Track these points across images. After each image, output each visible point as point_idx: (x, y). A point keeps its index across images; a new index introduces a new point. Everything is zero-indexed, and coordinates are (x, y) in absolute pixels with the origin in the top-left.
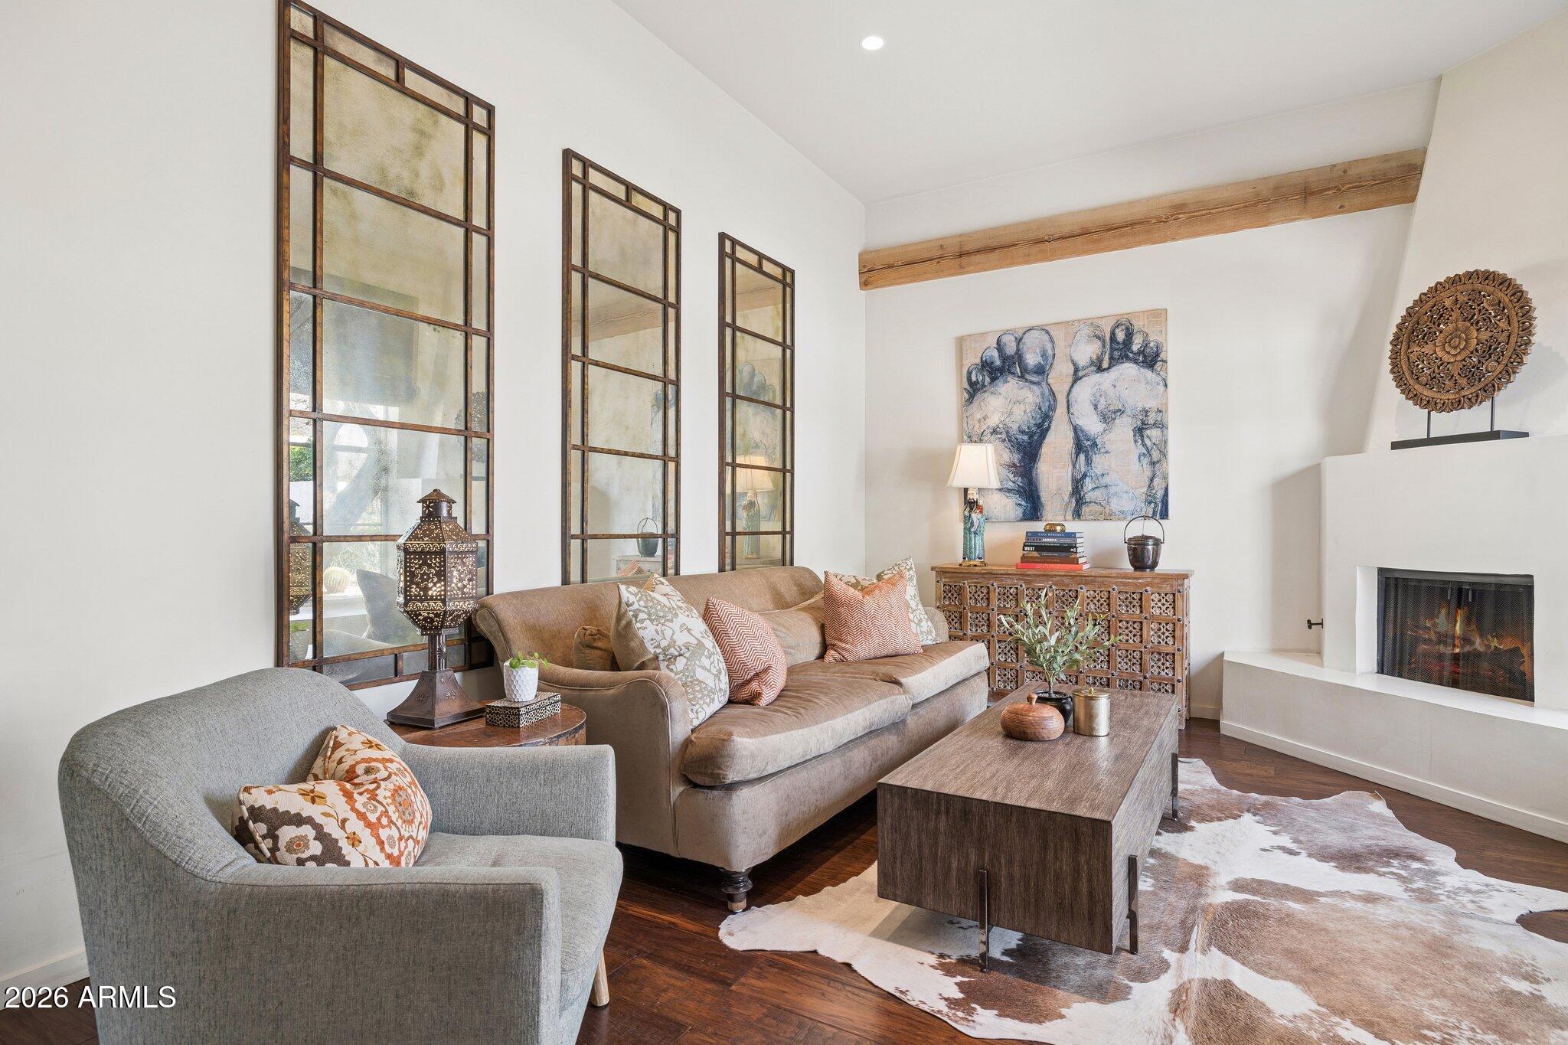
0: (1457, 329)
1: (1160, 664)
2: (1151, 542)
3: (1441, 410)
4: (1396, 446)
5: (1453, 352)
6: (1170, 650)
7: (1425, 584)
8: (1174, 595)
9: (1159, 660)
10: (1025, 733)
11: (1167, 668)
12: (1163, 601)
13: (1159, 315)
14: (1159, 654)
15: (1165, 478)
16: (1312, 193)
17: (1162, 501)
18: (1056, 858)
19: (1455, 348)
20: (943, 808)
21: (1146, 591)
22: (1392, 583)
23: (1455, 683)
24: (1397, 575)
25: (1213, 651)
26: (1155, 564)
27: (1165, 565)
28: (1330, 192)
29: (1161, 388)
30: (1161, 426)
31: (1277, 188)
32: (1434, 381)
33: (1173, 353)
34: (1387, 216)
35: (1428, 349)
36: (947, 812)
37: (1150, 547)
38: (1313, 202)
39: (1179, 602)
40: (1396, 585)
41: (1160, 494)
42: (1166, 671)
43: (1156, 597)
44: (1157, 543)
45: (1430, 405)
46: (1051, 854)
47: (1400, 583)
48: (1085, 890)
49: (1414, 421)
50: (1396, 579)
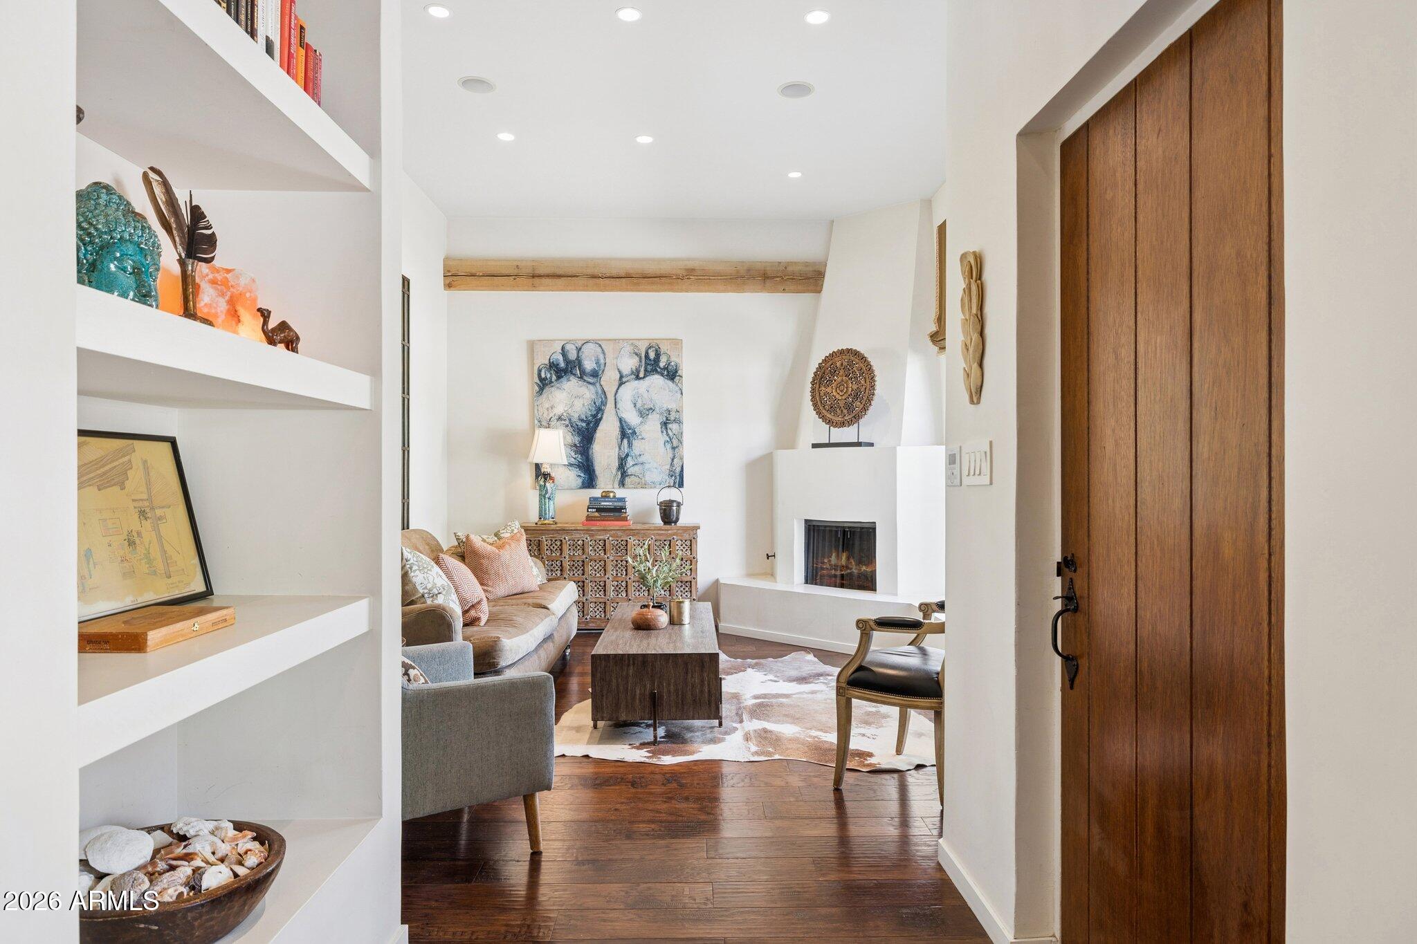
0: (842, 381)
1: (682, 589)
2: (675, 504)
3: (835, 427)
4: (815, 446)
5: (841, 394)
6: (688, 579)
7: (828, 529)
8: (691, 541)
9: (681, 586)
10: (649, 625)
11: (687, 591)
12: (684, 545)
13: (677, 343)
14: (682, 582)
15: (682, 459)
16: (768, 278)
17: (680, 475)
18: (692, 677)
19: (842, 391)
20: (631, 662)
21: (673, 539)
22: (812, 528)
23: (842, 586)
24: (814, 523)
25: (711, 579)
26: (677, 519)
27: (685, 519)
28: (778, 279)
29: (679, 395)
30: (678, 421)
31: (749, 270)
32: (832, 409)
33: (685, 371)
34: (806, 298)
35: (829, 390)
36: (634, 664)
37: (674, 508)
38: (769, 283)
39: (694, 546)
40: (814, 529)
41: (678, 470)
42: (686, 594)
43: (679, 543)
44: (679, 505)
45: (830, 422)
46: (690, 675)
47: (816, 528)
48: (706, 690)
49: (821, 431)
50: (814, 526)
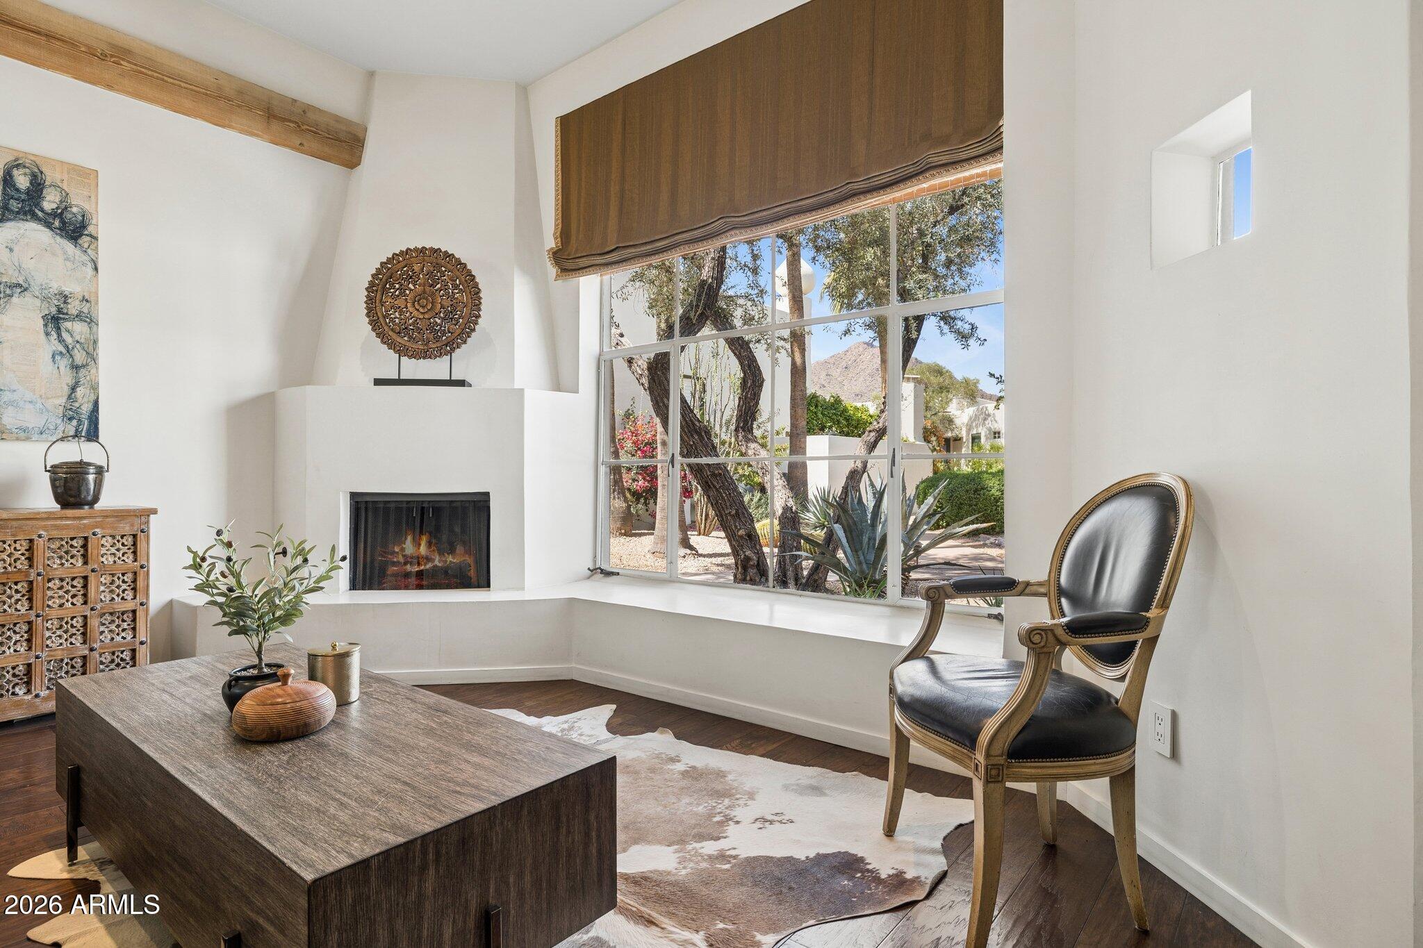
0: (424, 292)
1: (113, 627)
2: (92, 470)
3: (410, 357)
4: (378, 382)
5: (421, 310)
6: (130, 605)
7: (393, 505)
8: (135, 536)
9: (113, 621)
11: (124, 630)
12: (119, 545)
13: (88, 176)
14: (111, 614)
17: (90, 418)
19: (423, 307)
21: (94, 534)
22: (363, 506)
23: (420, 587)
24: (368, 499)
26: (96, 499)
27: (109, 500)
29: (89, 270)
30: (89, 320)
31: (240, 92)
32: (403, 330)
33: (104, 225)
34: (331, 170)
35: (400, 302)
37: (91, 478)
39: (141, 545)
40: (366, 509)
41: (86, 408)
42: (123, 634)
43: (107, 541)
44: (100, 471)
45: (402, 351)
47: (370, 506)
49: (387, 362)
50: (366, 502)
